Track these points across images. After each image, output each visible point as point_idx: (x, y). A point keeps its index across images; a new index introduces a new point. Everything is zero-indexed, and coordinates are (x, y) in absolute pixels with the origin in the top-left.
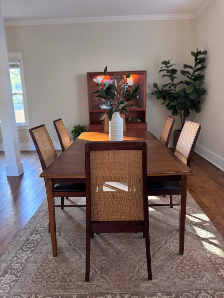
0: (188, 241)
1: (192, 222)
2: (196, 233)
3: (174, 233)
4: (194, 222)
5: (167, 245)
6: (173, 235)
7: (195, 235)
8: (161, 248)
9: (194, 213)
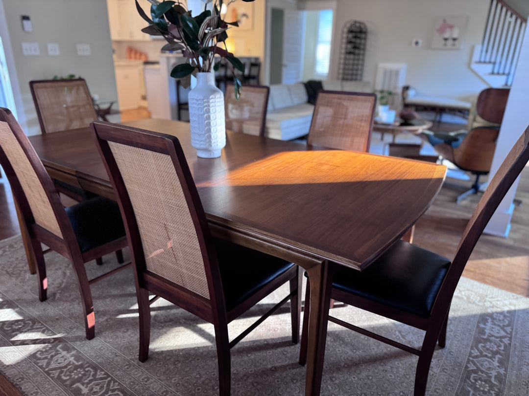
0: (30, 291)
1: (31, 330)
2: (17, 312)
3: (59, 291)
4: (25, 332)
5: (60, 272)
6: (58, 287)
7: (18, 307)
8: (67, 265)
9: (33, 356)
